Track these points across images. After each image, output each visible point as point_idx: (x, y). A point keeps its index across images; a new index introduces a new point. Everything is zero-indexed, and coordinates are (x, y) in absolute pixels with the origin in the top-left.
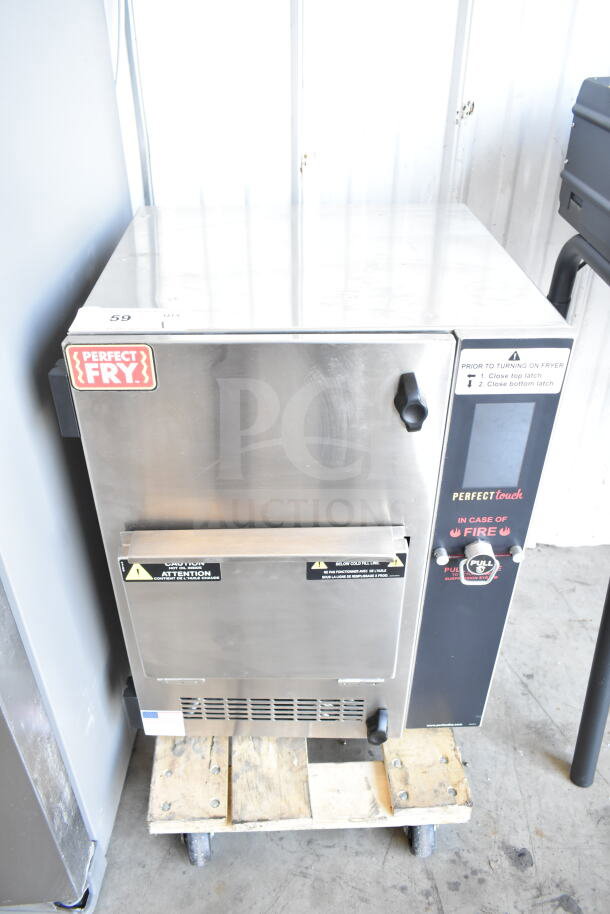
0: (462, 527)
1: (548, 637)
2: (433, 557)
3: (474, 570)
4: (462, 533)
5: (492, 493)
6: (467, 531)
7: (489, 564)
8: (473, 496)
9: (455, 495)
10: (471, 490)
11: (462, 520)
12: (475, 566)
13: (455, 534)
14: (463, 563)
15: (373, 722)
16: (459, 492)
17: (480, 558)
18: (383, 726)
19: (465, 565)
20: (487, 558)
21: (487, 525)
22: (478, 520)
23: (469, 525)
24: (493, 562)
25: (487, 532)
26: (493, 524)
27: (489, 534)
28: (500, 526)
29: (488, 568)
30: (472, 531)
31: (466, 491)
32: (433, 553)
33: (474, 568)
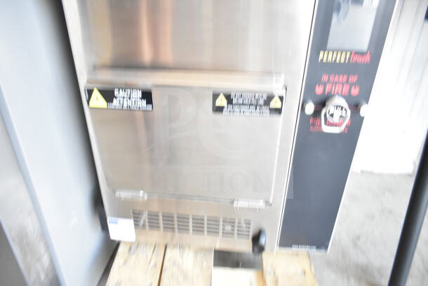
0: (324, 84)
7: (344, 114)
8: (334, 57)
10: (333, 51)
11: (325, 78)
13: (319, 90)
14: (324, 111)
15: (256, 239)
18: (262, 241)
21: (343, 83)
22: (337, 78)
23: (330, 83)
25: (342, 90)
26: (348, 82)
27: (344, 92)
30: (332, 88)
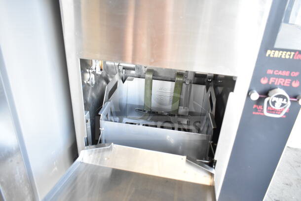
0: (269, 76)
1: (287, 184)
2: (248, 96)
3: (274, 105)
4: (269, 81)
5: (293, 53)
6: (272, 80)
7: (285, 102)
8: (280, 54)
9: (269, 52)
10: (279, 50)
11: (270, 72)
12: (275, 102)
13: (264, 81)
14: (267, 100)
16: (271, 50)
17: (279, 96)
19: (268, 102)
20: (283, 97)
21: (285, 77)
22: (280, 73)
23: (273, 75)
24: (287, 101)
25: (284, 83)
26: (289, 77)
27: (285, 85)
28: (294, 79)
29: (283, 105)
30: (275, 80)
31: (276, 49)
32: (248, 93)
33: (274, 103)
